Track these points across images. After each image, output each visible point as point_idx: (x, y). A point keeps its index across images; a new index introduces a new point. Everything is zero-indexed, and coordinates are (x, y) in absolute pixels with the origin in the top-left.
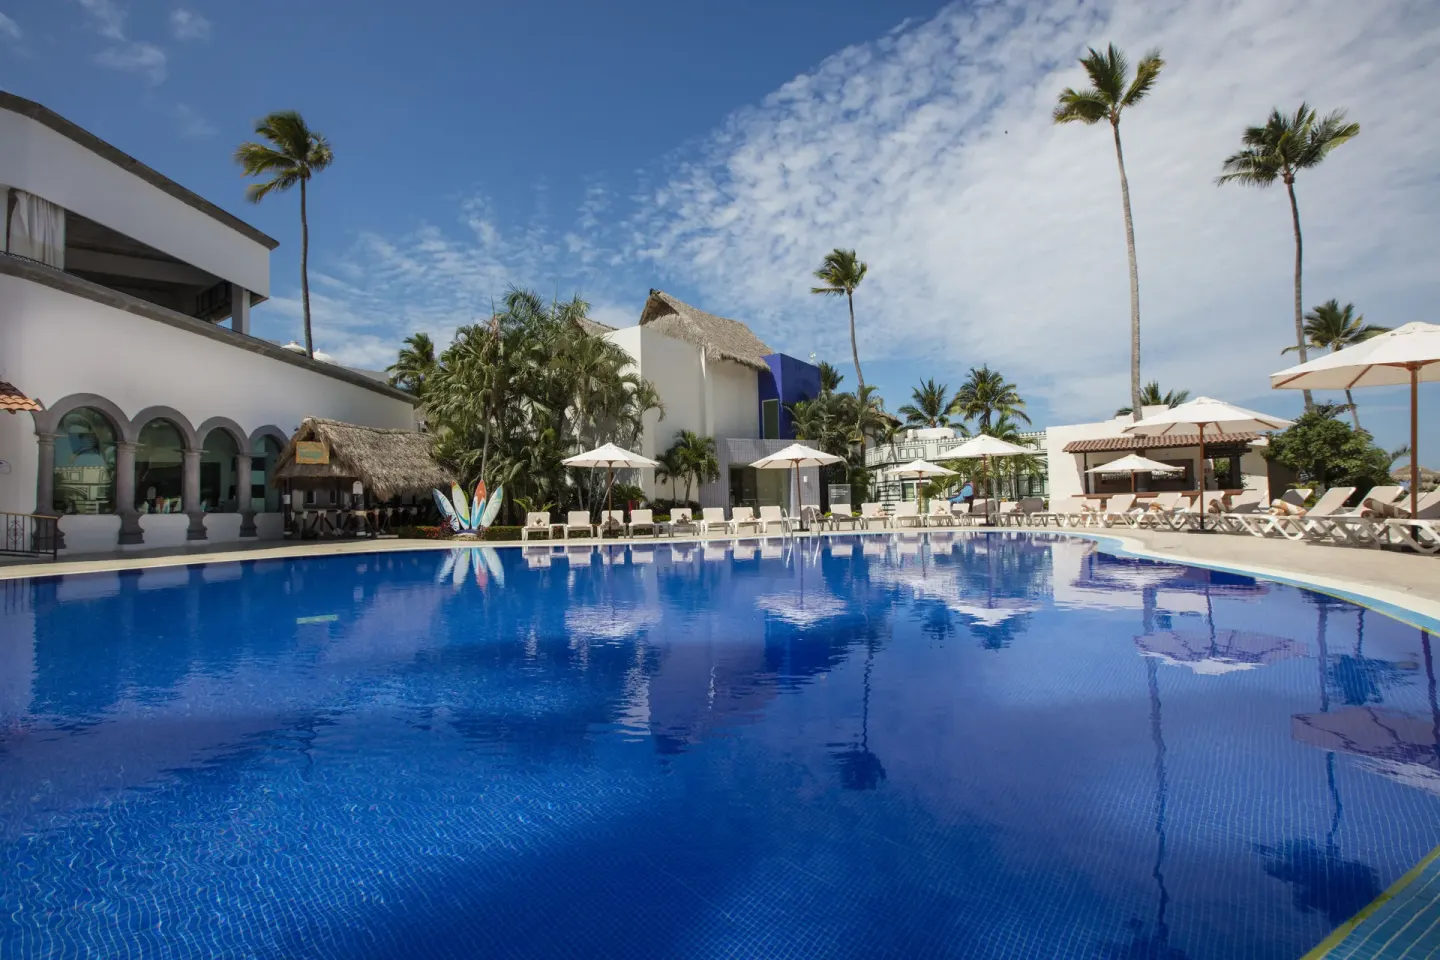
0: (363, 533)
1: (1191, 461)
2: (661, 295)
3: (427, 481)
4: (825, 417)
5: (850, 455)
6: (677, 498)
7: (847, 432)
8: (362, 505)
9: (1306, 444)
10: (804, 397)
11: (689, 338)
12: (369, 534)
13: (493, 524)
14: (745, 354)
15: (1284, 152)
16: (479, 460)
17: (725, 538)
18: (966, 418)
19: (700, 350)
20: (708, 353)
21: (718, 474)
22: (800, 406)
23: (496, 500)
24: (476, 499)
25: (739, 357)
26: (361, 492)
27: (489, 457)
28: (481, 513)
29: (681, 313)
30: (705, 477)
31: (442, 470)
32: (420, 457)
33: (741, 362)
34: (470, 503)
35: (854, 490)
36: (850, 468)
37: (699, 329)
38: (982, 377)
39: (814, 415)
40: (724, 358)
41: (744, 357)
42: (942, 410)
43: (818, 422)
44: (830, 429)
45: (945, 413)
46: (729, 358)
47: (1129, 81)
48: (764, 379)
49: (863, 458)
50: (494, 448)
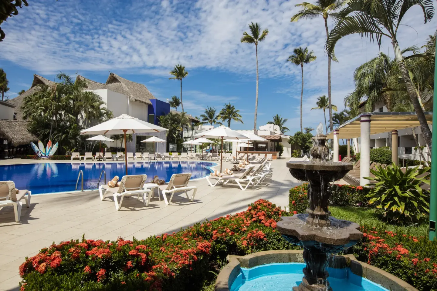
0: (7, 157)
1: (267, 143)
2: (114, 75)
3: (29, 140)
4: (169, 121)
5: (177, 134)
6: (118, 147)
7: (177, 127)
8: (7, 148)
9: (297, 139)
10: (163, 114)
11: (124, 92)
12: (9, 157)
13: (54, 155)
14: (144, 98)
15: (300, 59)
16: (49, 133)
17: (133, 161)
18: (223, 121)
19: (128, 97)
20: (131, 99)
21: (132, 140)
22: (162, 117)
23: (55, 147)
24: (48, 146)
25: (141, 100)
26: (7, 143)
27: (53, 132)
28: (50, 150)
29: (121, 83)
30: (128, 140)
31: (32, 135)
32: (24, 131)
33: (142, 102)
34: (45, 147)
35: (178, 146)
36: (177, 139)
37: (128, 89)
38: (229, 107)
39: (166, 120)
40: (136, 100)
41: (143, 100)
42: (215, 117)
43: (167, 123)
44: (171, 126)
45: (215, 118)
46: (138, 100)
47: (260, 35)
48: (150, 107)
49: (182, 135)
50: (54, 129)
